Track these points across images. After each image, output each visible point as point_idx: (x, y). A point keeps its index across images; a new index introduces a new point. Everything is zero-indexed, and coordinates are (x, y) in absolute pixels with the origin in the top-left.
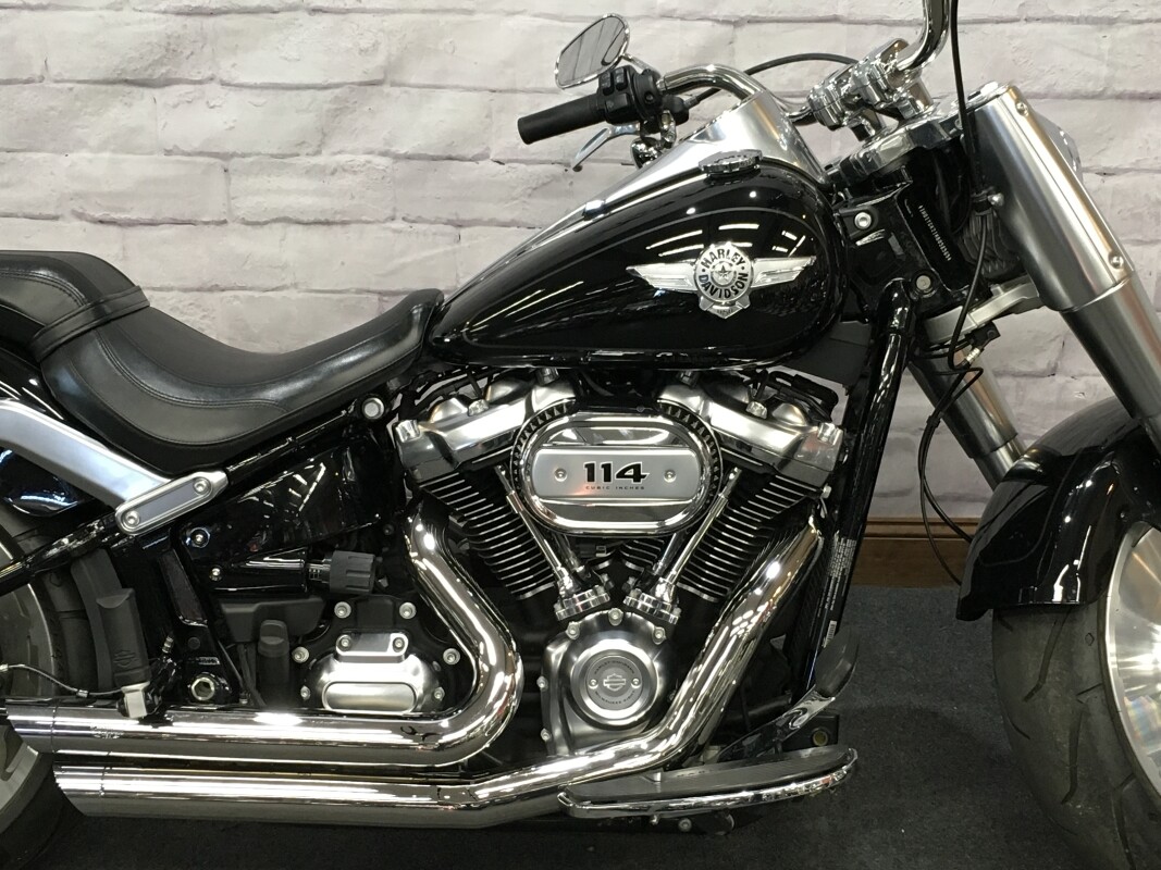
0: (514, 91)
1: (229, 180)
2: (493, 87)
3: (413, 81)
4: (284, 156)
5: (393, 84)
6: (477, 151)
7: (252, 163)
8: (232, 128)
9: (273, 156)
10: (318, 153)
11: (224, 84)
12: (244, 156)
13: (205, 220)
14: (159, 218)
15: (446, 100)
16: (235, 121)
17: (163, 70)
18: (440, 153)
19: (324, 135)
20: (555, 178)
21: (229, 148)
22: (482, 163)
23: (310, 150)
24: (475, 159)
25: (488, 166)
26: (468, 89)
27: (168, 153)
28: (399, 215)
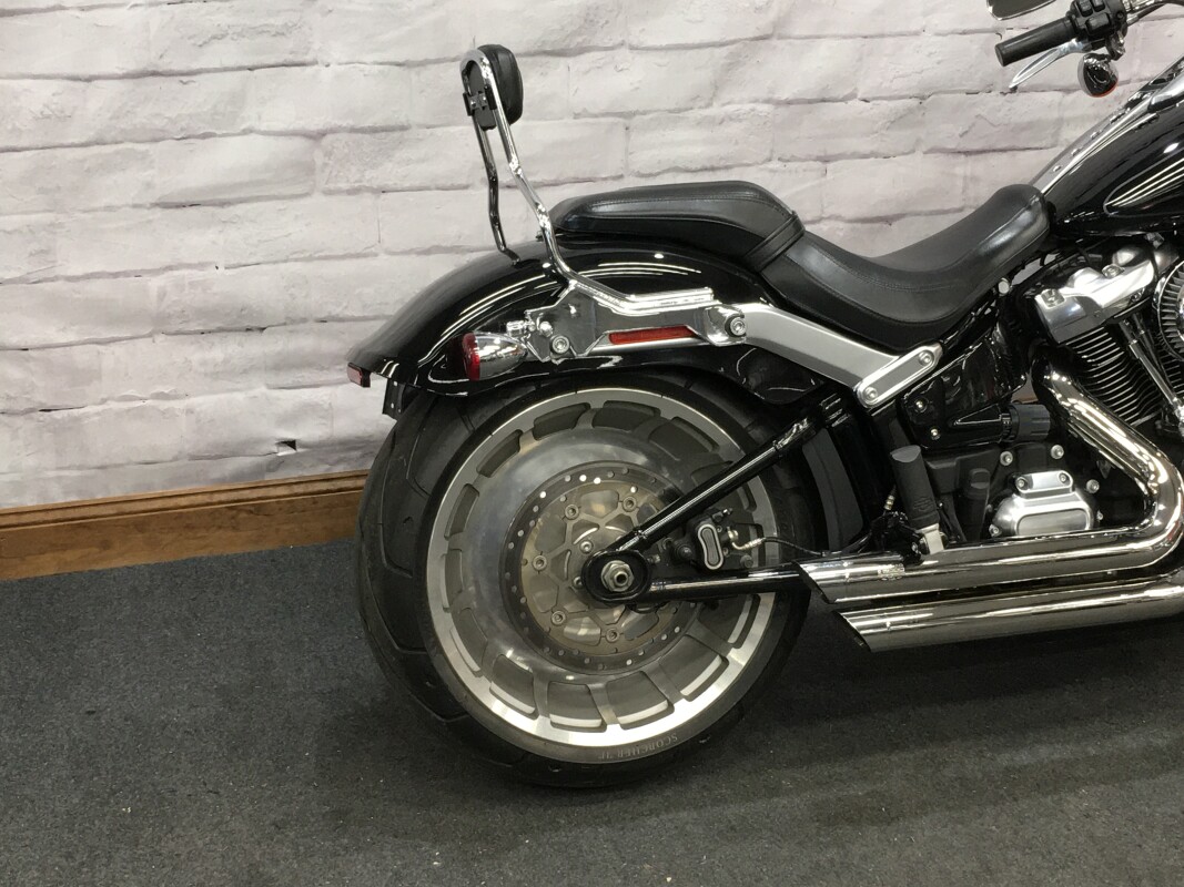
0: (882, 36)
1: (628, 136)
2: (866, 33)
3: (797, 33)
4: (679, 111)
5: (781, 37)
6: (848, 91)
7: (652, 119)
8: (637, 88)
9: (670, 111)
10: (709, 105)
11: (632, 48)
12: (644, 113)
13: (604, 176)
14: (561, 179)
15: (824, 47)
16: (640, 81)
17: (580, 39)
18: (815, 97)
19: (717, 88)
20: (910, 111)
21: (632, 107)
22: (850, 103)
23: (702, 104)
24: (845, 99)
25: (857, 104)
26: (845, 37)
27: (577, 116)
28: (776, 156)
